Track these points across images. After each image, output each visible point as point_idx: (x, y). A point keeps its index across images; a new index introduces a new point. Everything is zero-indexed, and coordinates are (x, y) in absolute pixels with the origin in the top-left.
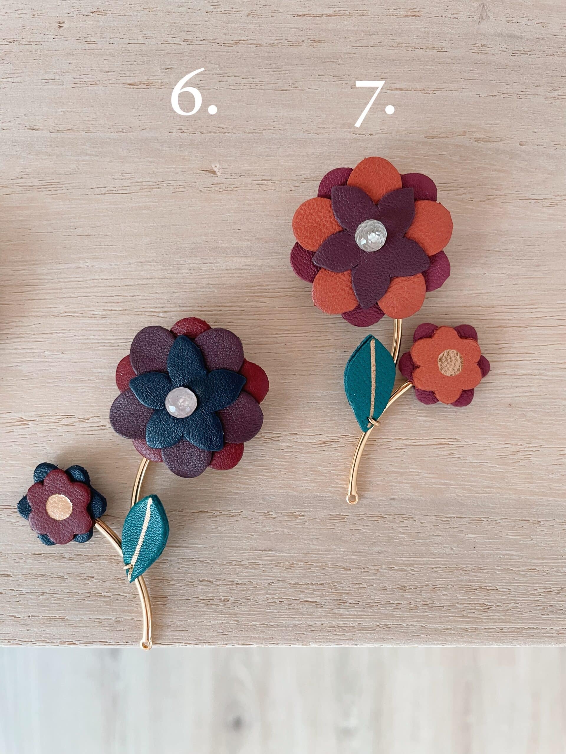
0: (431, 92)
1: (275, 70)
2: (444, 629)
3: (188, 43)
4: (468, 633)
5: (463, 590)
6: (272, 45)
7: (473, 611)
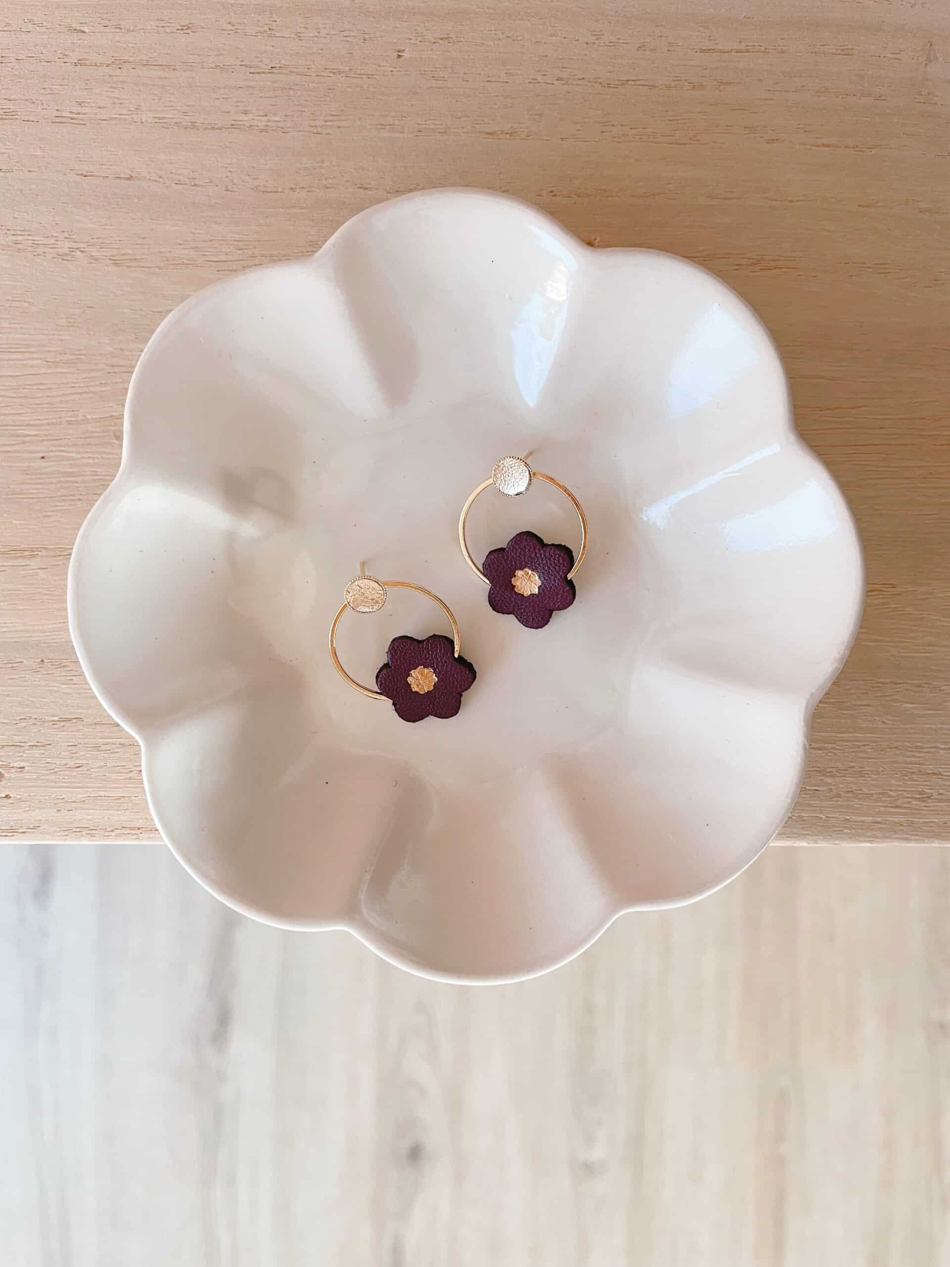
0: (866, 150)
1: (672, 118)
2: (872, 822)
3: (563, 82)
4: (902, 828)
5: (897, 774)
6: (668, 87)
7: (910, 800)
